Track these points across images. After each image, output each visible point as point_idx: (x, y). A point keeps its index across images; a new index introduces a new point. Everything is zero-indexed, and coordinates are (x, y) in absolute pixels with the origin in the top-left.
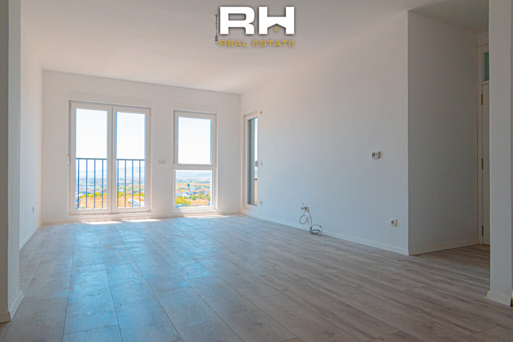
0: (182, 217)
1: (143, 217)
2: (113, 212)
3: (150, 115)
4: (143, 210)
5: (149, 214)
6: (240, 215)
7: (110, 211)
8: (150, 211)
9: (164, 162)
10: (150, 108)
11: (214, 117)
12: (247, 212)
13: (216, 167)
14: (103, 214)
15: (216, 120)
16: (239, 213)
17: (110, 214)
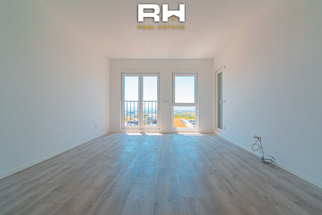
0: (177, 133)
1: (155, 132)
2: (141, 128)
3: (160, 76)
4: (156, 128)
5: (159, 130)
6: (212, 134)
7: (140, 128)
8: (159, 129)
9: (166, 102)
10: (159, 73)
11: (196, 74)
12: (217, 133)
13: (197, 104)
14: (136, 129)
15: (197, 77)
16: (213, 133)
17: (139, 129)
